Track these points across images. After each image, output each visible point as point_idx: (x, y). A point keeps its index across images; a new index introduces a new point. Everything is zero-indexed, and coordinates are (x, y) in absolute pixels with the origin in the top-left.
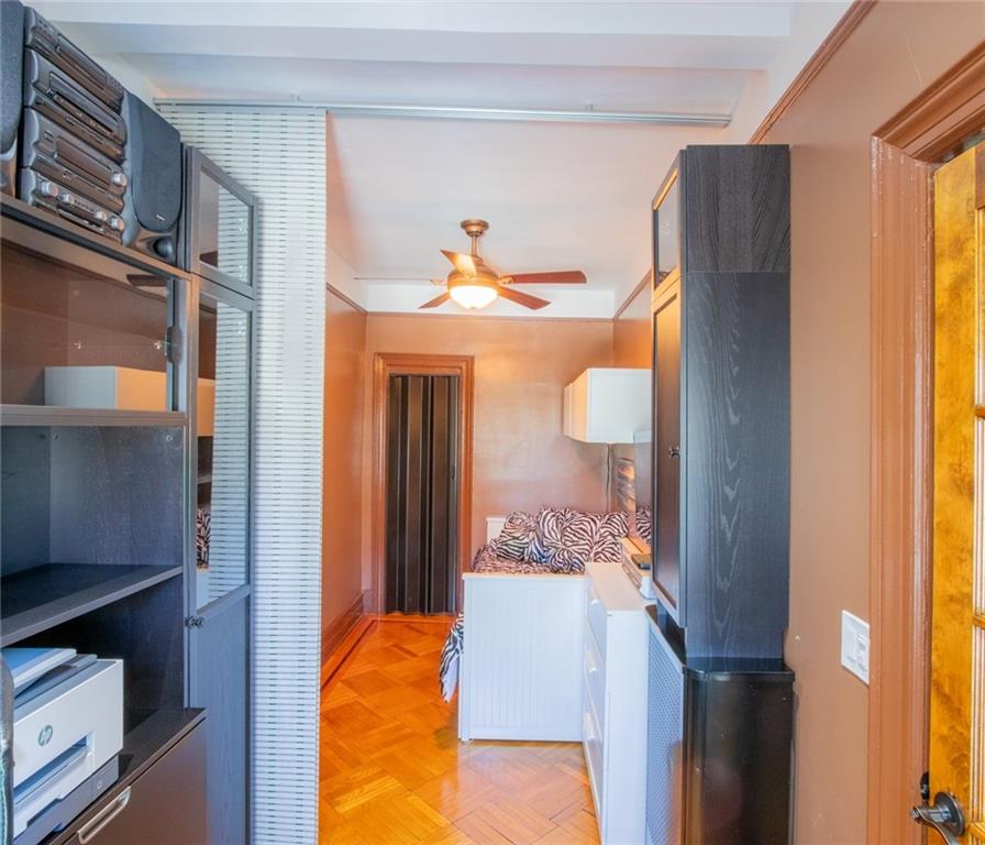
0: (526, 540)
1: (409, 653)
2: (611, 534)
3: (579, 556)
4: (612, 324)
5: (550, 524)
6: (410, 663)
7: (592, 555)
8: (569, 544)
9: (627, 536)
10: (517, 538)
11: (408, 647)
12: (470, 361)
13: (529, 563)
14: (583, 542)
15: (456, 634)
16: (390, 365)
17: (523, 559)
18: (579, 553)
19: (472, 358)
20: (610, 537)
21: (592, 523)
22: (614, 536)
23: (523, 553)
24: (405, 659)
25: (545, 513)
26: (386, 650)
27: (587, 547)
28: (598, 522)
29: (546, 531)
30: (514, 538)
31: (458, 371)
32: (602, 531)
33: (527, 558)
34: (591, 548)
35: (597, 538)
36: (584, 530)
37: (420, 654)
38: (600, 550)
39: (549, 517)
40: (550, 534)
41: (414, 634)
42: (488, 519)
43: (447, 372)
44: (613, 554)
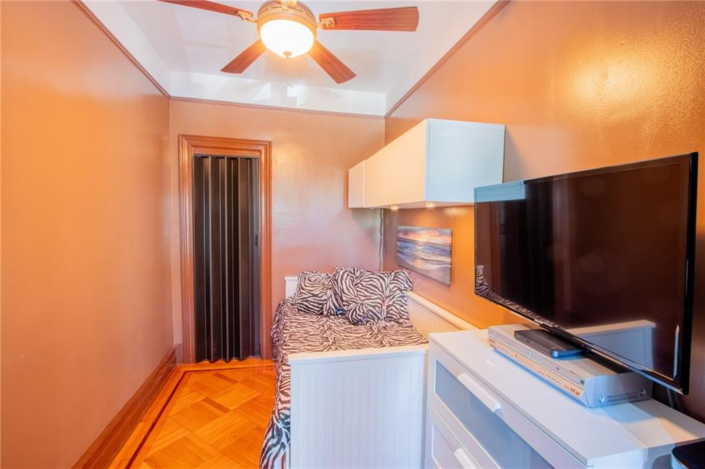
0: (324, 297)
1: (220, 407)
2: (399, 289)
3: (372, 309)
4: (384, 120)
5: (347, 281)
6: (224, 420)
7: (384, 308)
8: (363, 298)
9: (411, 290)
10: (317, 296)
11: (218, 400)
12: (268, 146)
13: (327, 316)
14: (376, 297)
15: (280, 425)
16: (194, 146)
17: (322, 314)
18: (372, 306)
19: (270, 143)
20: (398, 292)
21: (381, 280)
22: (401, 290)
23: (322, 308)
24: (217, 417)
25: (341, 273)
26: (197, 407)
27: (379, 301)
28: (386, 279)
29: (345, 288)
30: (314, 295)
31: (257, 154)
32: (391, 286)
33: (325, 313)
34: (384, 301)
35: (387, 293)
36: (375, 286)
37: (232, 408)
38: (391, 303)
39: (345, 276)
40: (349, 291)
41: (223, 383)
42: (286, 278)
43: (248, 154)
44: (401, 306)
